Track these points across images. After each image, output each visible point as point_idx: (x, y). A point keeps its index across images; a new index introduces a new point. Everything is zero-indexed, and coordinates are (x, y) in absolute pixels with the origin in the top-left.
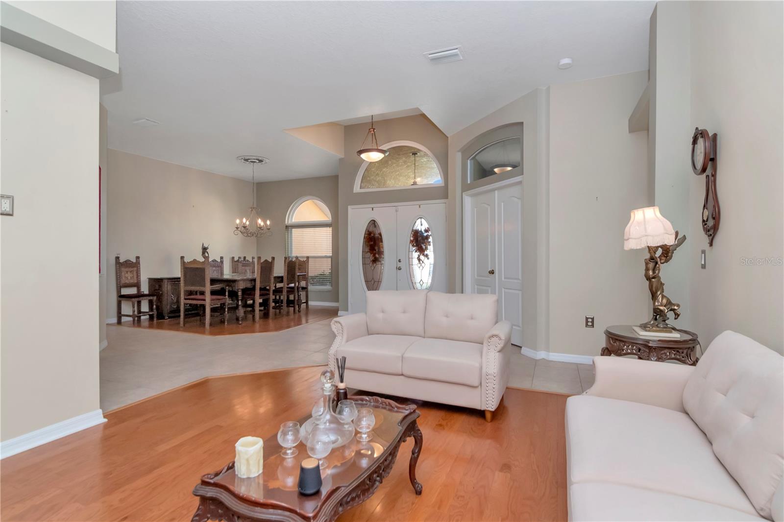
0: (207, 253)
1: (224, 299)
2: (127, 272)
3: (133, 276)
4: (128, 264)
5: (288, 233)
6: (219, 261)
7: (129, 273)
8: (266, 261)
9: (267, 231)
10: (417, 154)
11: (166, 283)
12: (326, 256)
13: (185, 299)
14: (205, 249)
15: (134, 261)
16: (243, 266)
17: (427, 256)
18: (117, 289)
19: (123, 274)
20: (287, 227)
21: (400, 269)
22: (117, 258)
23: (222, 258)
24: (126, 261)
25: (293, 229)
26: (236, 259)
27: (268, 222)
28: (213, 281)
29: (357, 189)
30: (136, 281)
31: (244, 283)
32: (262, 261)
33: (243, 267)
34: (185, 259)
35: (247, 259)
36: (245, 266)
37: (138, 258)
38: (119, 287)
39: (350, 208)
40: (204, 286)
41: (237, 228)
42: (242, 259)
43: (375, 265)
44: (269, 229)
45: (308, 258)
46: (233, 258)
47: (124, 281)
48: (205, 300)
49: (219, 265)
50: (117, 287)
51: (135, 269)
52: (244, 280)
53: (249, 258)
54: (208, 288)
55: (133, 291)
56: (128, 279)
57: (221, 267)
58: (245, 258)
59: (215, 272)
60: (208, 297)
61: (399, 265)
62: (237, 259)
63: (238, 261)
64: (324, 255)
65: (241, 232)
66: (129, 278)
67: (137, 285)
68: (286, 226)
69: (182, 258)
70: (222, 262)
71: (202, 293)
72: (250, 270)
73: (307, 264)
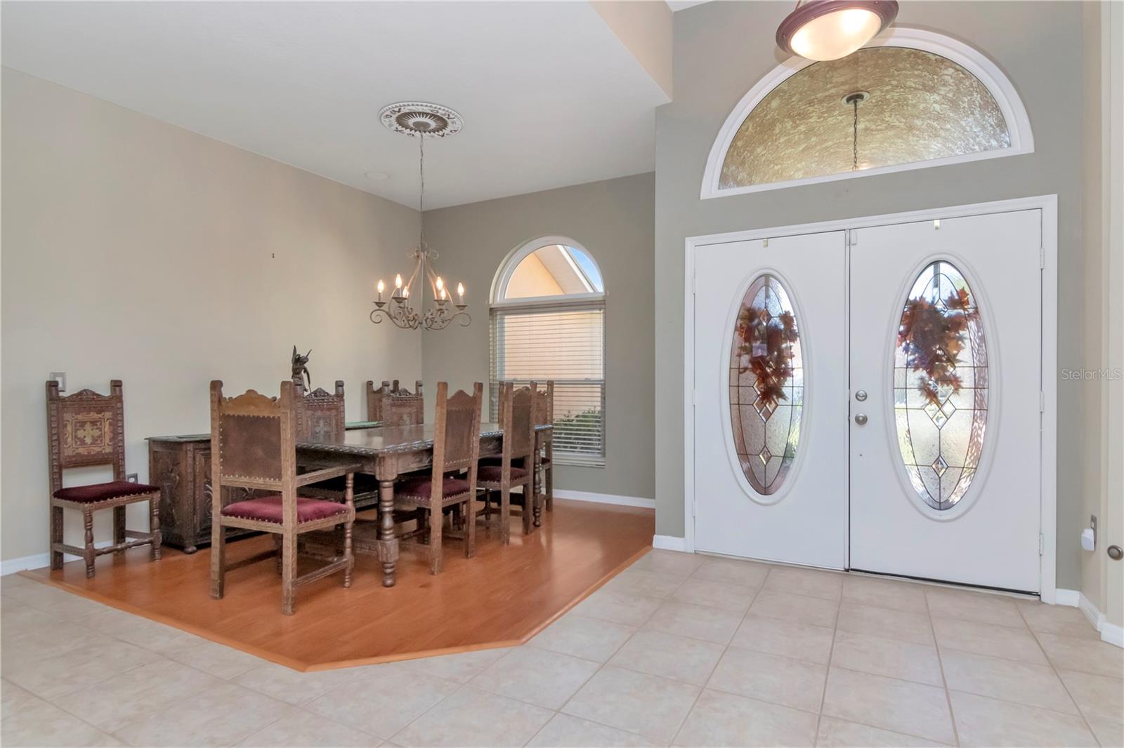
0: (306, 371)
1: (340, 511)
2: (83, 424)
3: (100, 436)
4: (86, 400)
5: (494, 324)
6: (332, 392)
7: (88, 426)
8: (461, 394)
9: (458, 311)
10: (861, 97)
11: (190, 454)
12: (587, 380)
13: (225, 513)
14: (299, 363)
15: (106, 392)
16: (393, 405)
17: (955, 382)
18: (52, 473)
19: (69, 428)
20: (492, 311)
21: (862, 421)
22: (52, 386)
23: (339, 385)
24: (80, 393)
25: (506, 317)
26: (377, 386)
27: (461, 290)
28: (308, 457)
29: (710, 188)
30: (108, 450)
31: (401, 462)
32: (451, 393)
33: (394, 409)
34: (223, 389)
35: (401, 387)
36: (400, 406)
37: (117, 385)
38: (57, 467)
39: (690, 242)
40: (278, 476)
41: (379, 304)
42: (391, 387)
43: (770, 407)
44: (462, 307)
45: (550, 384)
46: (370, 384)
47: (70, 449)
48: (278, 520)
49: (331, 403)
50: (51, 466)
51: (108, 415)
52: (399, 455)
53: (408, 385)
54: (289, 482)
55: (102, 477)
56: (83, 442)
57: (337, 409)
58: (396, 383)
59: (322, 423)
60: (289, 508)
61: (860, 409)
62: (381, 386)
63: (380, 391)
64: (583, 377)
65: (390, 315)
66: (88, 440)
67: (116, 460)
68: (491, 309)
69: (216, 386)
70: (340, 396)
71: (274, 497)
72: (410, 414)
73: (549, 400)
